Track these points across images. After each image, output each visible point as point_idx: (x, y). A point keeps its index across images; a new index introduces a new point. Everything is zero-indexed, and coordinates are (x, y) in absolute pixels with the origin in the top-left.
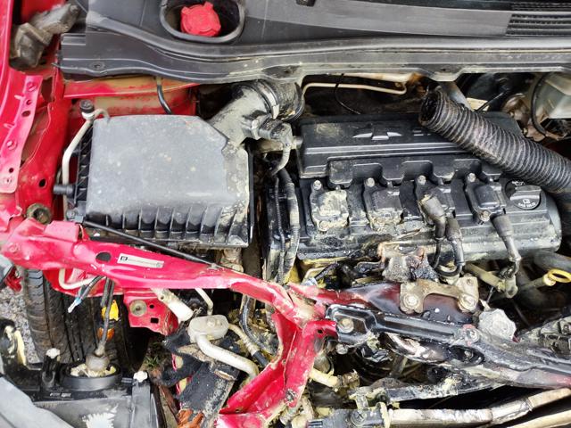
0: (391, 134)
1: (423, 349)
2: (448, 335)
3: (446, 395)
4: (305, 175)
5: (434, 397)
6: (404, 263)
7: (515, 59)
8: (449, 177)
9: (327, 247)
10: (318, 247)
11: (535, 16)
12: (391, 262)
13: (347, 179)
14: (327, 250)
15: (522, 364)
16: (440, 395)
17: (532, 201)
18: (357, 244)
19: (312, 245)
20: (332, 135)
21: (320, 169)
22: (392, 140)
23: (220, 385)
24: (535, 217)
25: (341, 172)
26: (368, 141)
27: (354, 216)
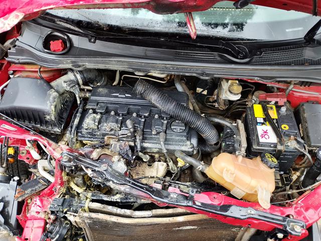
0: (127, 95)
1: (92, 172)
2: (96, 166)
3: (115, 201)
4: (87, 107)
5: (110, 200)
6: (118, 147)
7: (173, 69)
8: (147, 115)
9: (89, 136)
10: (86, 136)
11: (187, 53)
12: (113, 145)
13: (103, 110)
14: (89, 138)
15: (119, 181)
16: (113, 200)
17: (180, 129)
18: (102, 137)
19: (83, 134)
20: (103, 93)
21: (94, 106)
22: (127, 97)
23: (40, 185)
24: (180, 136)
25: (101, 107)
26: (117, 97)
27: (101, 125)
